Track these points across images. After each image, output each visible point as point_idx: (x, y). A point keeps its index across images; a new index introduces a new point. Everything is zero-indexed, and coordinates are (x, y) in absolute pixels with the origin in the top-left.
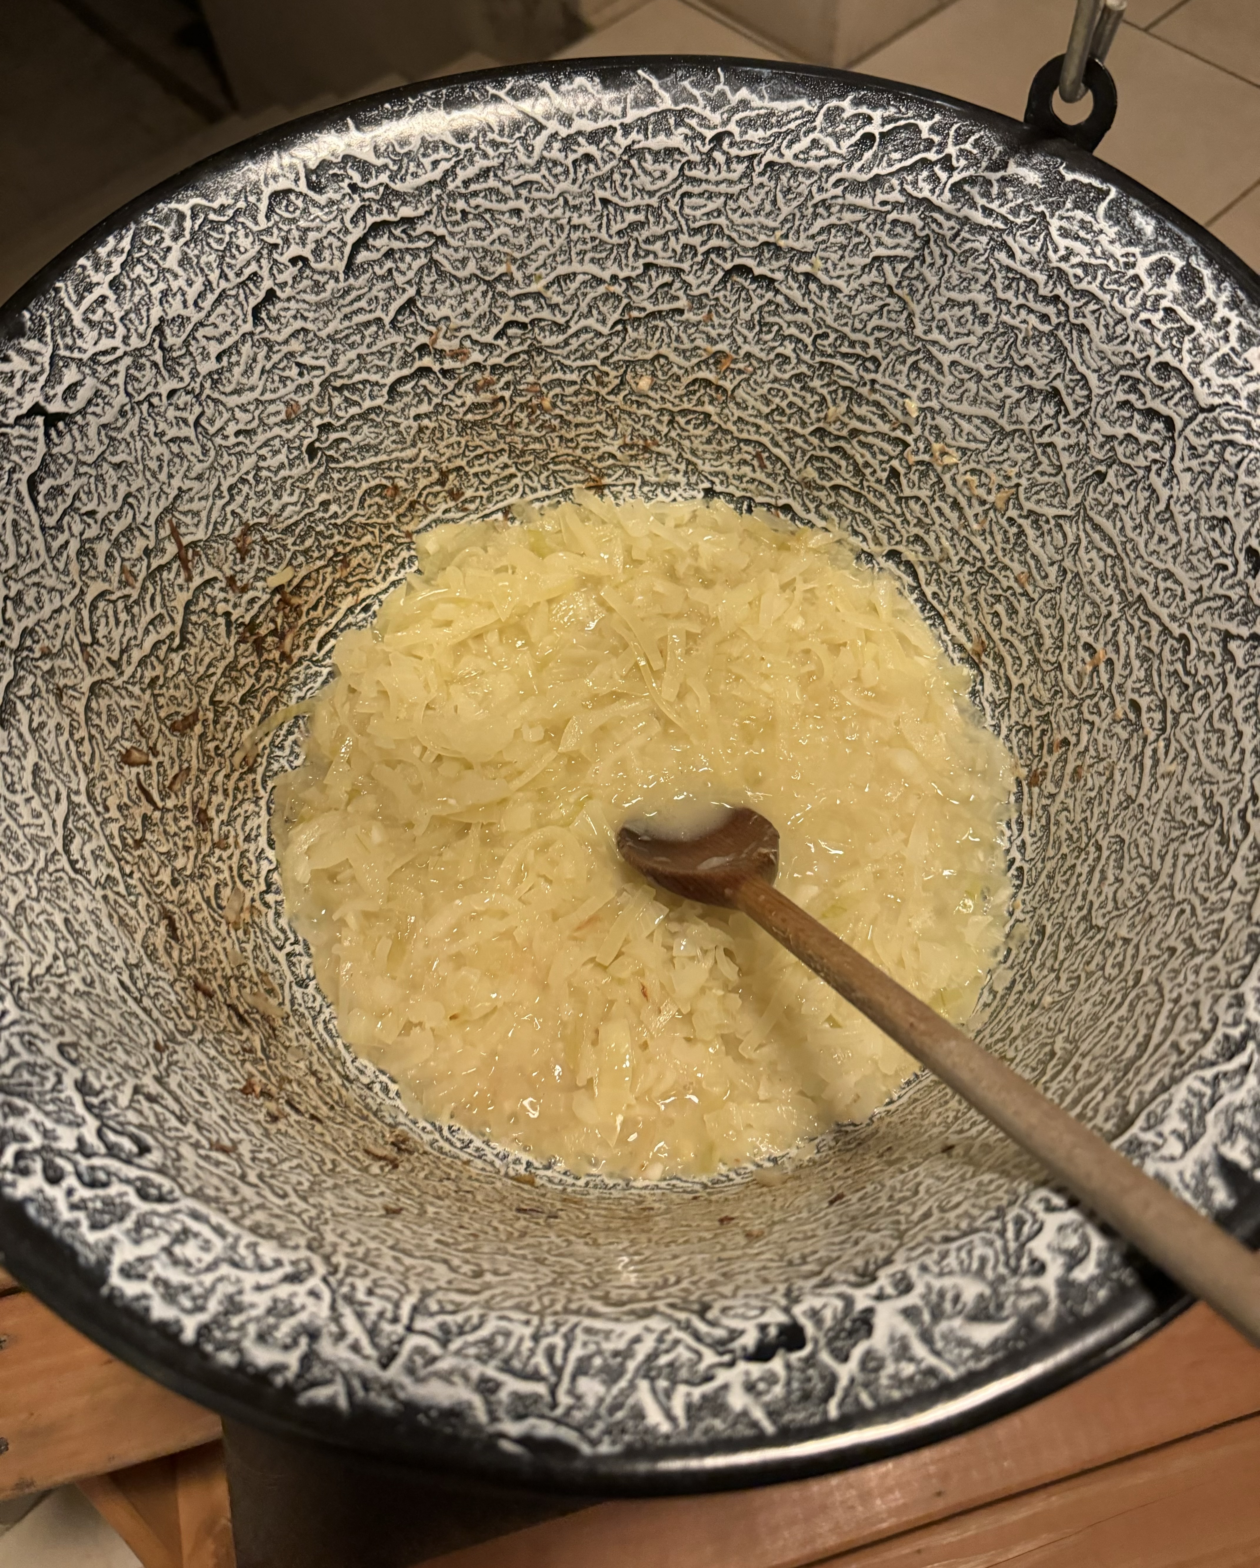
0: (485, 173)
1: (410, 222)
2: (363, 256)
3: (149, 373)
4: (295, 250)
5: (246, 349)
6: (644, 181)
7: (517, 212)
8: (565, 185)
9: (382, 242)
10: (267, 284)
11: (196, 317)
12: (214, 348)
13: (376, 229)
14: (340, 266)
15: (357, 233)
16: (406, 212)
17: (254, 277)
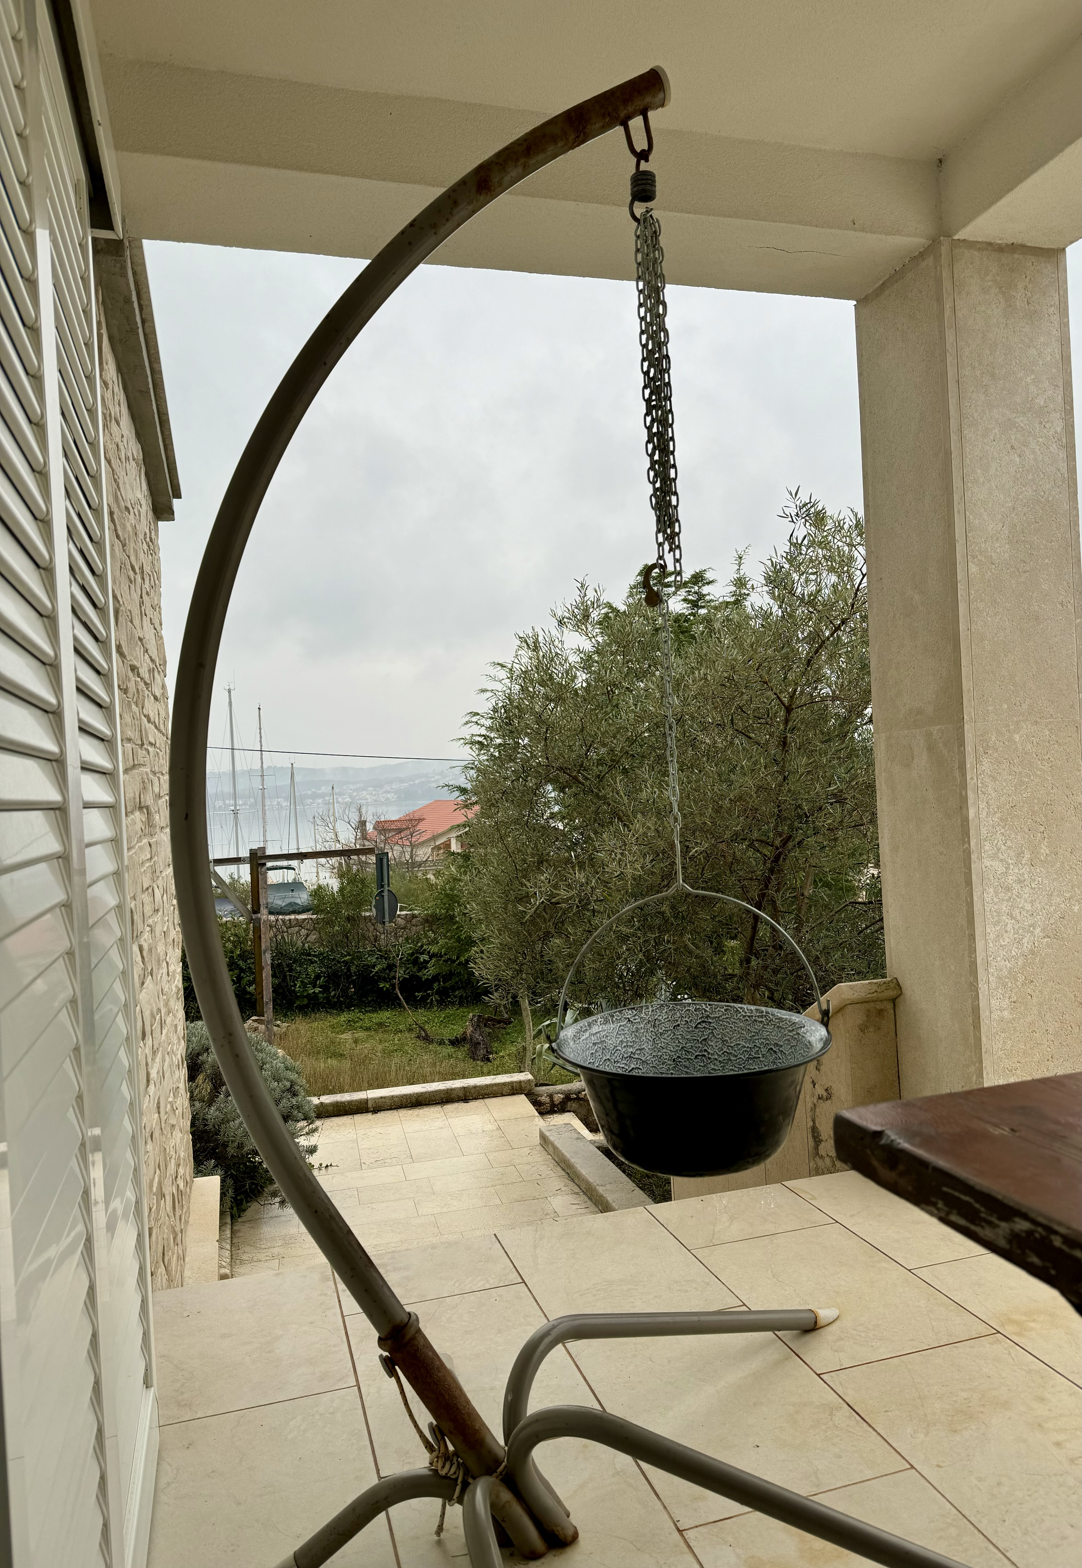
0: (727, 1018)
1: (710, 1023)
2: (699, 1026)
3: (650, 1025)
4: (686, 1019)
5: (670, 1032)
6: (756, 1026)
7: (731, 1027)
8: (741, 1024)
9: (704, 1025)
10: (679, 1023)
11: (663, 1021)
12: (664, 1029)
13: (703, 1022)
14: (694, 1026)
15: (699, 1021)
16: (710, 1020)
17: (677, 1020)
